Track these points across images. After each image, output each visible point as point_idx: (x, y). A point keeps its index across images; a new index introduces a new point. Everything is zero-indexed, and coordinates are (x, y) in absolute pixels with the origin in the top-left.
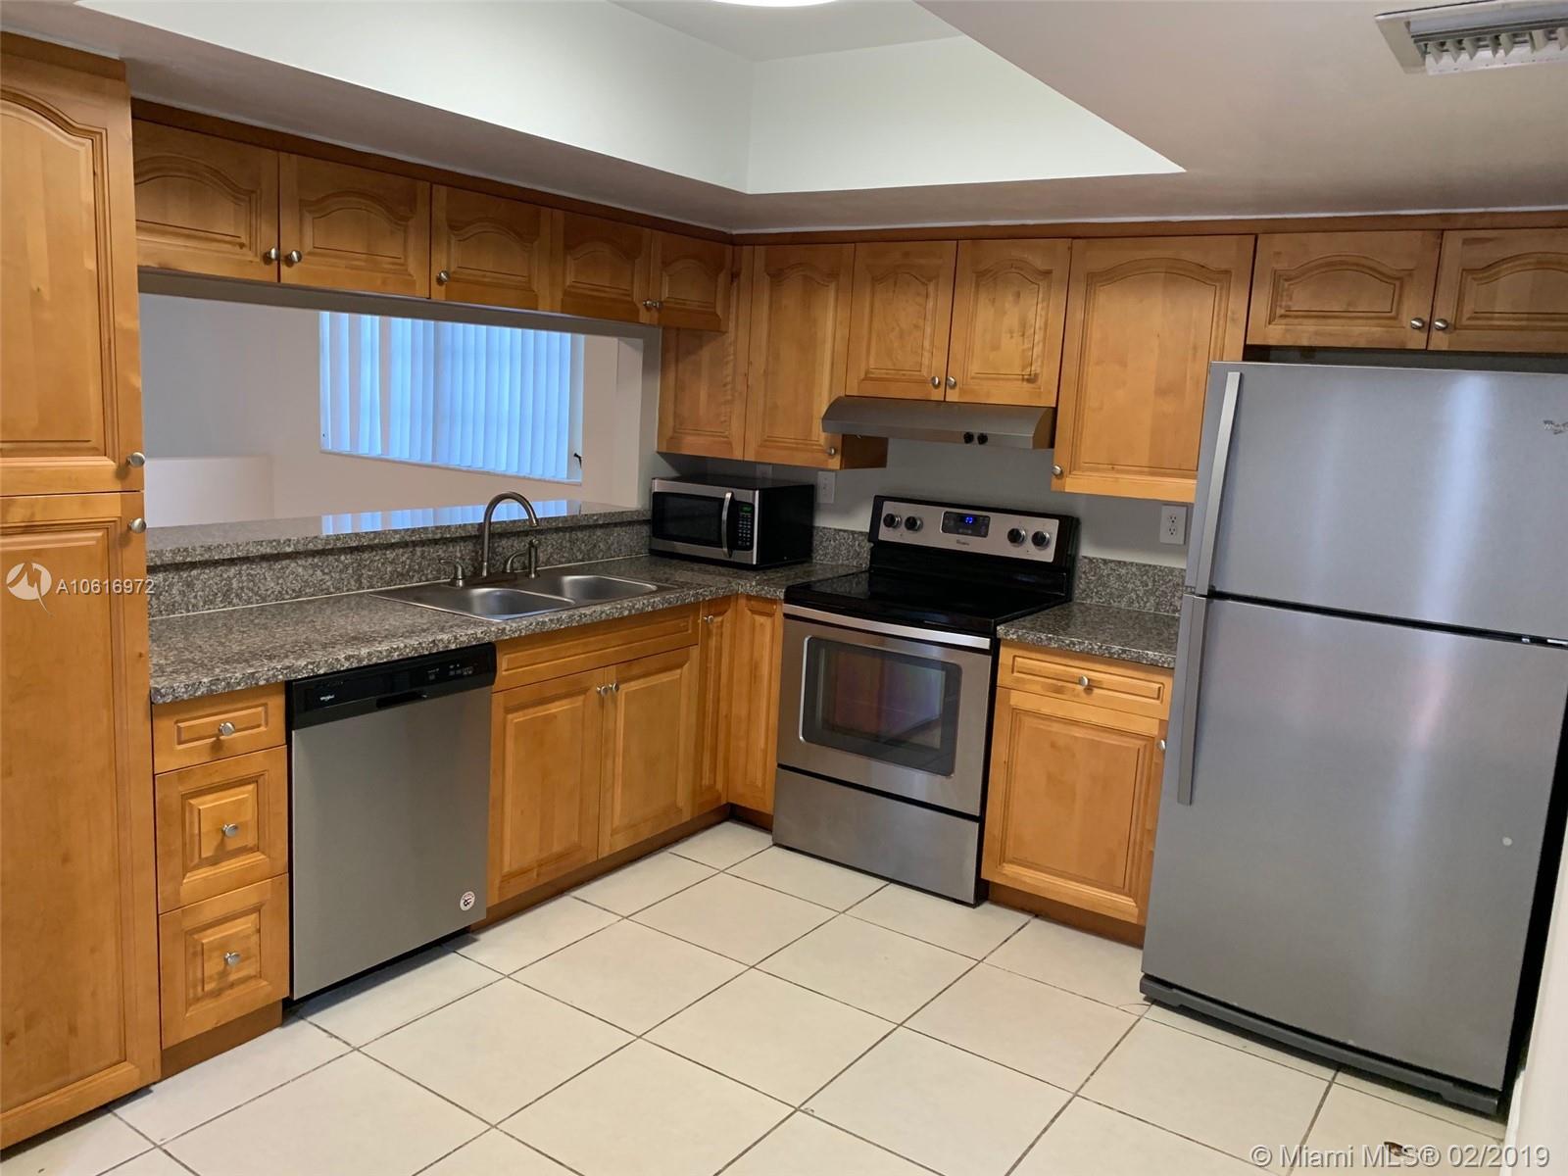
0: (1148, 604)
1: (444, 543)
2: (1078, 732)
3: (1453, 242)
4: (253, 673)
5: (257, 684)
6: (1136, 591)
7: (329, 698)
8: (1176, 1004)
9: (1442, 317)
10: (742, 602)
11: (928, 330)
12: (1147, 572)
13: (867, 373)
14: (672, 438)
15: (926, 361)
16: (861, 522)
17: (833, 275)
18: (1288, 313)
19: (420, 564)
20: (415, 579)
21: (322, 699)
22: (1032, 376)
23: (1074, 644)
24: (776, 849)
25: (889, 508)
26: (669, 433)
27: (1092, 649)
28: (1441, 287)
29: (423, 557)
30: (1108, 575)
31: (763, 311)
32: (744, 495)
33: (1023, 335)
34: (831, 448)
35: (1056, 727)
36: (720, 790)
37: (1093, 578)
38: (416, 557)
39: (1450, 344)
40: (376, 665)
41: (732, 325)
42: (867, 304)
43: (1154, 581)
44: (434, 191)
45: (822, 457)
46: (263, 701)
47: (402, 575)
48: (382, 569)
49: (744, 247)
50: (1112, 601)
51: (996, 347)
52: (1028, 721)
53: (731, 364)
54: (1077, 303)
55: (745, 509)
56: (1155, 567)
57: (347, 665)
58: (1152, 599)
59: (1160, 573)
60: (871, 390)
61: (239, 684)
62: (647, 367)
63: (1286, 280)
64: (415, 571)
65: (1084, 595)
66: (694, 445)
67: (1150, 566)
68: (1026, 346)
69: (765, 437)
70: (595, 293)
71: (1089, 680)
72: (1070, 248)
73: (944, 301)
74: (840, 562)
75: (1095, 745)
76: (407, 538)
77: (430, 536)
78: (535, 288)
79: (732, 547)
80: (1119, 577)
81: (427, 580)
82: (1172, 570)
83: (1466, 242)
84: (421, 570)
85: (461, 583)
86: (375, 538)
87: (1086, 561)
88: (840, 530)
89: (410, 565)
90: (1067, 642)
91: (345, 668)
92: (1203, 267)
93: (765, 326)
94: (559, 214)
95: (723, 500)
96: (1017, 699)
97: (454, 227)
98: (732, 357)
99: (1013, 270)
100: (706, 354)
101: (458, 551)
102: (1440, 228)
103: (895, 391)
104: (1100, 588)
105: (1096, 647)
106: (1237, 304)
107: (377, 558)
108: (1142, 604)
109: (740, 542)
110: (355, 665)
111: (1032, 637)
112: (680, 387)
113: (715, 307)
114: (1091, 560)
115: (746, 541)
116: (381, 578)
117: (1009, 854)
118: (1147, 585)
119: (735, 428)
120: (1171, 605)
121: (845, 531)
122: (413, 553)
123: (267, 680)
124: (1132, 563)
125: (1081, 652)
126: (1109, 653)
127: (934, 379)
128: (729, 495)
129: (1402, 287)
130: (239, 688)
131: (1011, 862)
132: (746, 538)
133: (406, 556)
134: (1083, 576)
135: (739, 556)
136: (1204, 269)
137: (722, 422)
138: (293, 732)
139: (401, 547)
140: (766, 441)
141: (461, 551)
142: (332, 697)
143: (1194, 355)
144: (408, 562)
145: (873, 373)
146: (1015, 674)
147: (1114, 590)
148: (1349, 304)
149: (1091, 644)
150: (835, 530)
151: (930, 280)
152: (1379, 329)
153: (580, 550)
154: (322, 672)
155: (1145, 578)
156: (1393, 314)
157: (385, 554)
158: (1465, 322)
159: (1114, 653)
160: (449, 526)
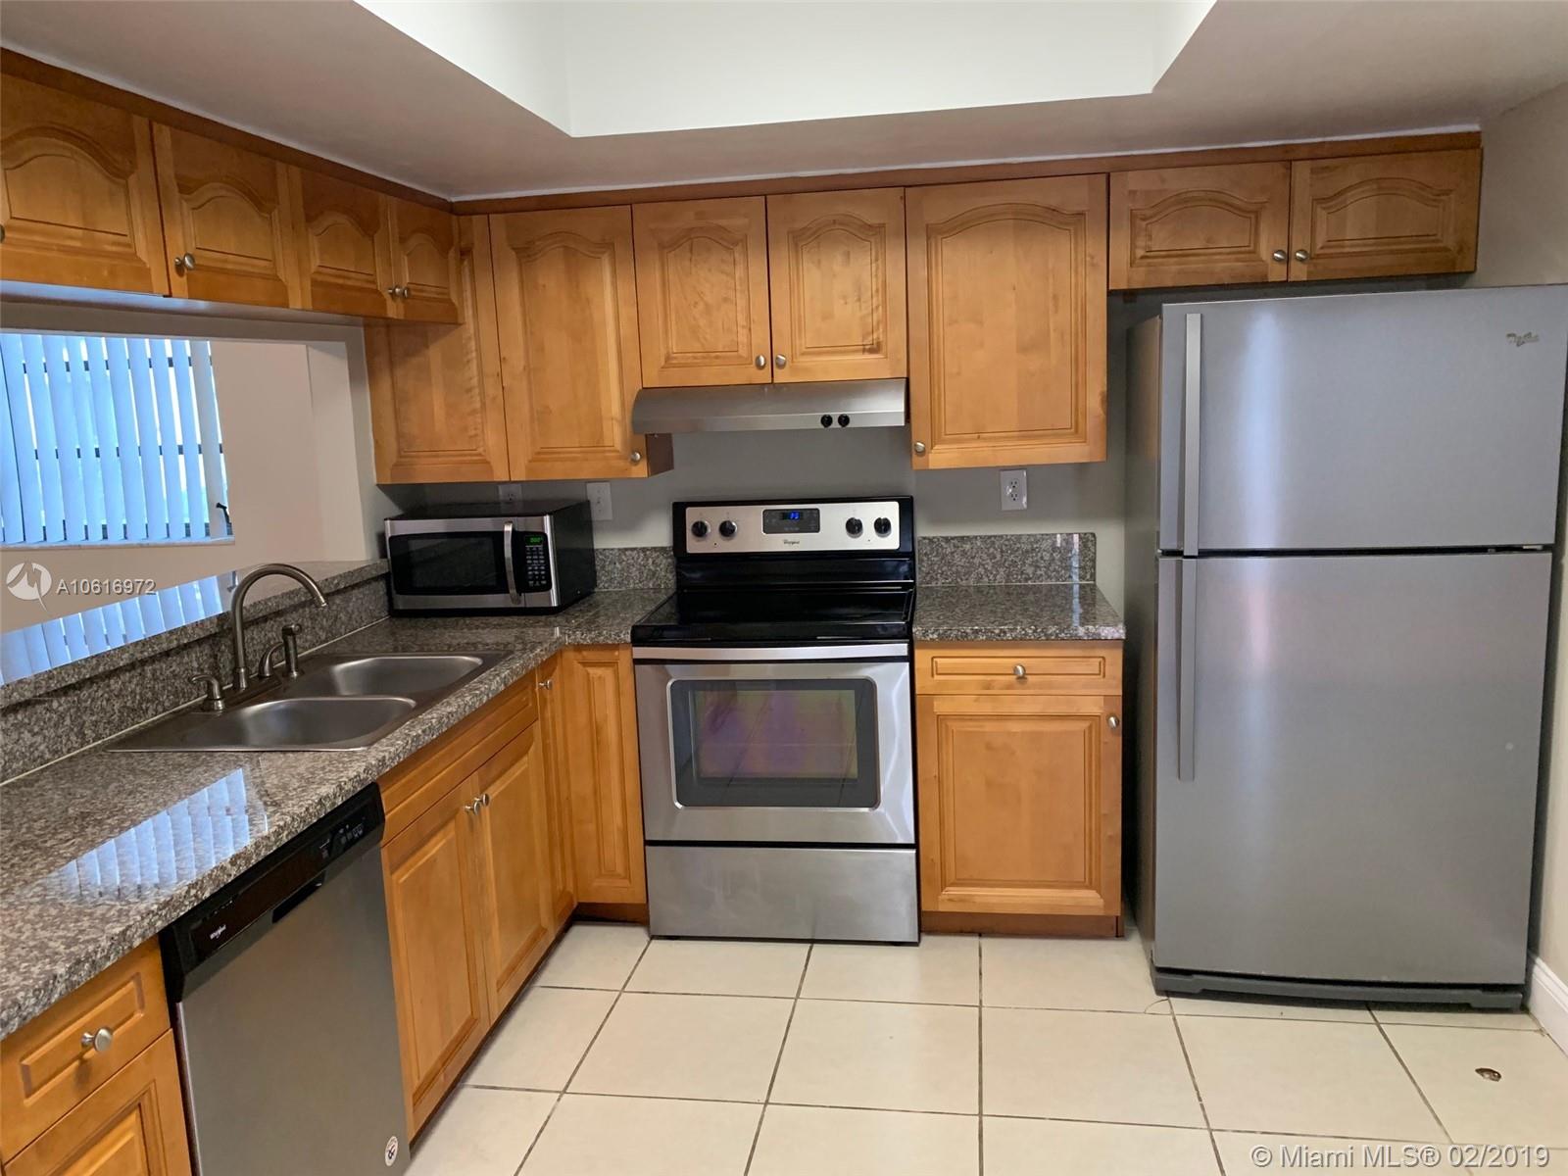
0: (998, 577)
1: (178, 653)
2: (1016, 727)
3: (1302, 171)
4: (124, 933)
5: (130, 947)
6: (983, 565)
7: (220, 931)
8: (1198, 991)
9: (1300, 247)
10: (570, 655)
11: (741, 302)
12: (993, 543)
13: (668, 358)
14: (395, 465)
15: (743, 338)
16: (658, 534)
17: (606, 246)
18: (1148, 254)
19: (152, 689)
20: (150, 712)
21: (212, 936)
22: (875, 346)
23: (1005, 633)
24: (655, 943)
25: (692, 515)
26: (391, 457)
27: (1026, 634)
28: (1295, 220)
29: (155, 679)
30: (952, 553)
31: (512, 295)
32: (528, 524)
33: (859, 300)
34: (633, 452)
35: (989, 727)
36: (572, 891)
37: (936, 559)
38: (147, 681)
39: (1309, 273)
40: (267, 858)
41: (469, 313)
42: (658, 274)
43: (1002, 552)
44: (155, 131)
45: (622, 464)
46: (132, 972)
47: (133, 710)
48: (109, 709)
49: (474, 217)
50: (959, 580)
51: (827, 316)
52: (955, 726)
53: (475, 362)
54: (918, 258)
55: (533, 540)
56: (1001, 536)
57: (234, 872)
58: (1001, 570)
59: (1007, 543)
60: (676, 378)
61: (107, 958)
62: (354, 378)
63: (1144, 220)
64: (148, 701)
65: (928, 578)
66: (430, 471)
67: (995, 537)
68: (864, 312)
69: (538, 450)
70: (340, 281)
71: (1023, 668)
72: (904, 198)
73: (758, 269)
74: (632, 586)
75: (1036, 736)
76: (139, 656)
77: (165, 646)
78: (281, 275)
79: (523, 587)
80: (964, 553)
81: (164, 711)
82: (1019, 537)
83: (1313, 171)
84: (155, 699)
85: (220, 705)
86: (98, 665)
87: (927, 541)
88: (626, 549)
89: (141, 694)
90: (997, 631)
91: (232, 878)
92: (1054, 210)
93: (516, 310)
94: (295, 170)
95: (501, 534)
96: (941, 707)
97: (186, 188)
98: (474, 354)
99: (837, 227)
100: (435, 354)
101: (195, 659)
102: (1286, 157)
103: (710, 376)
104: (944, 568)
105: (1030, 631)
106: (1095, 247)
107: (100, 693)
108: (991, 577)
109: (531, 583)
110: (243, 869)
111: (955, 632)
112: (399, 401)
113: (448, 294)
114: (931, 540)
115: (540, 580)
116: (109, 723)
117: (951, 876)
118: (995, 558)
119: (492, 442)
120: (1022, 573)
121: (633, 549)
122: (142, 675)
123: (143, 936)
124: (976, 537)
125: (1013, 639)
126: (1045, 635)
127: (758, 358)
128: (508, 528)
129: (1257, 218)
130: (109, 964)
131: (953, 885)
132: (540, 575)
133: (135, 681)
134: (925, 559)
135: (533, 600)
136: (1055, 213)
137: (471, 437)
138: (180, 1005)
139: (126, 671)
140: (539, 453)
141: (197, 659)
142: (224, 928)
143: (1056, 306)
144: (138, 691)
145: (675, 358)
146: (936, 677)
147: (959, 568)
148: (1208, 241)
149: (1023, 630)
150: (619, 549)
151: (736, 244)
152: (1240, 264)
153: (322, 628)
154: (207, 894)
155: (992, 550)
156: (1251, 248)
157: (109, 686)
158: (1319, 252)
159: (1051, 635)
160: (184, 627)
